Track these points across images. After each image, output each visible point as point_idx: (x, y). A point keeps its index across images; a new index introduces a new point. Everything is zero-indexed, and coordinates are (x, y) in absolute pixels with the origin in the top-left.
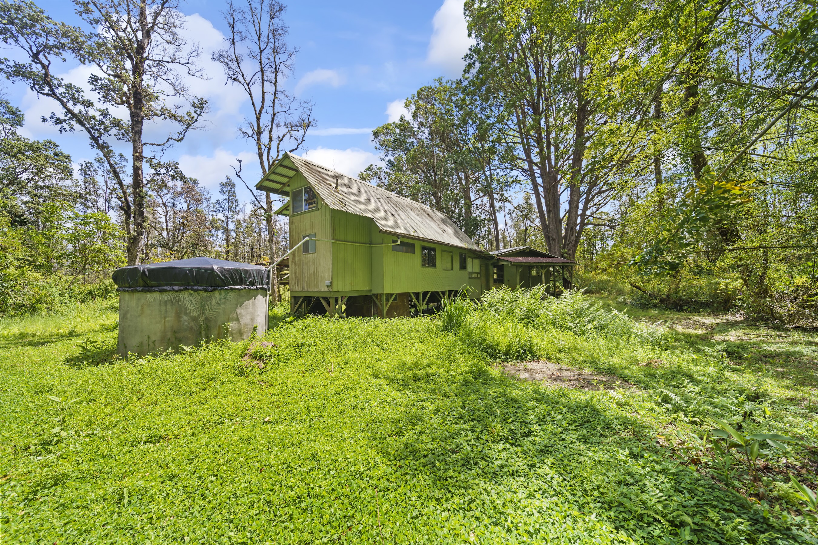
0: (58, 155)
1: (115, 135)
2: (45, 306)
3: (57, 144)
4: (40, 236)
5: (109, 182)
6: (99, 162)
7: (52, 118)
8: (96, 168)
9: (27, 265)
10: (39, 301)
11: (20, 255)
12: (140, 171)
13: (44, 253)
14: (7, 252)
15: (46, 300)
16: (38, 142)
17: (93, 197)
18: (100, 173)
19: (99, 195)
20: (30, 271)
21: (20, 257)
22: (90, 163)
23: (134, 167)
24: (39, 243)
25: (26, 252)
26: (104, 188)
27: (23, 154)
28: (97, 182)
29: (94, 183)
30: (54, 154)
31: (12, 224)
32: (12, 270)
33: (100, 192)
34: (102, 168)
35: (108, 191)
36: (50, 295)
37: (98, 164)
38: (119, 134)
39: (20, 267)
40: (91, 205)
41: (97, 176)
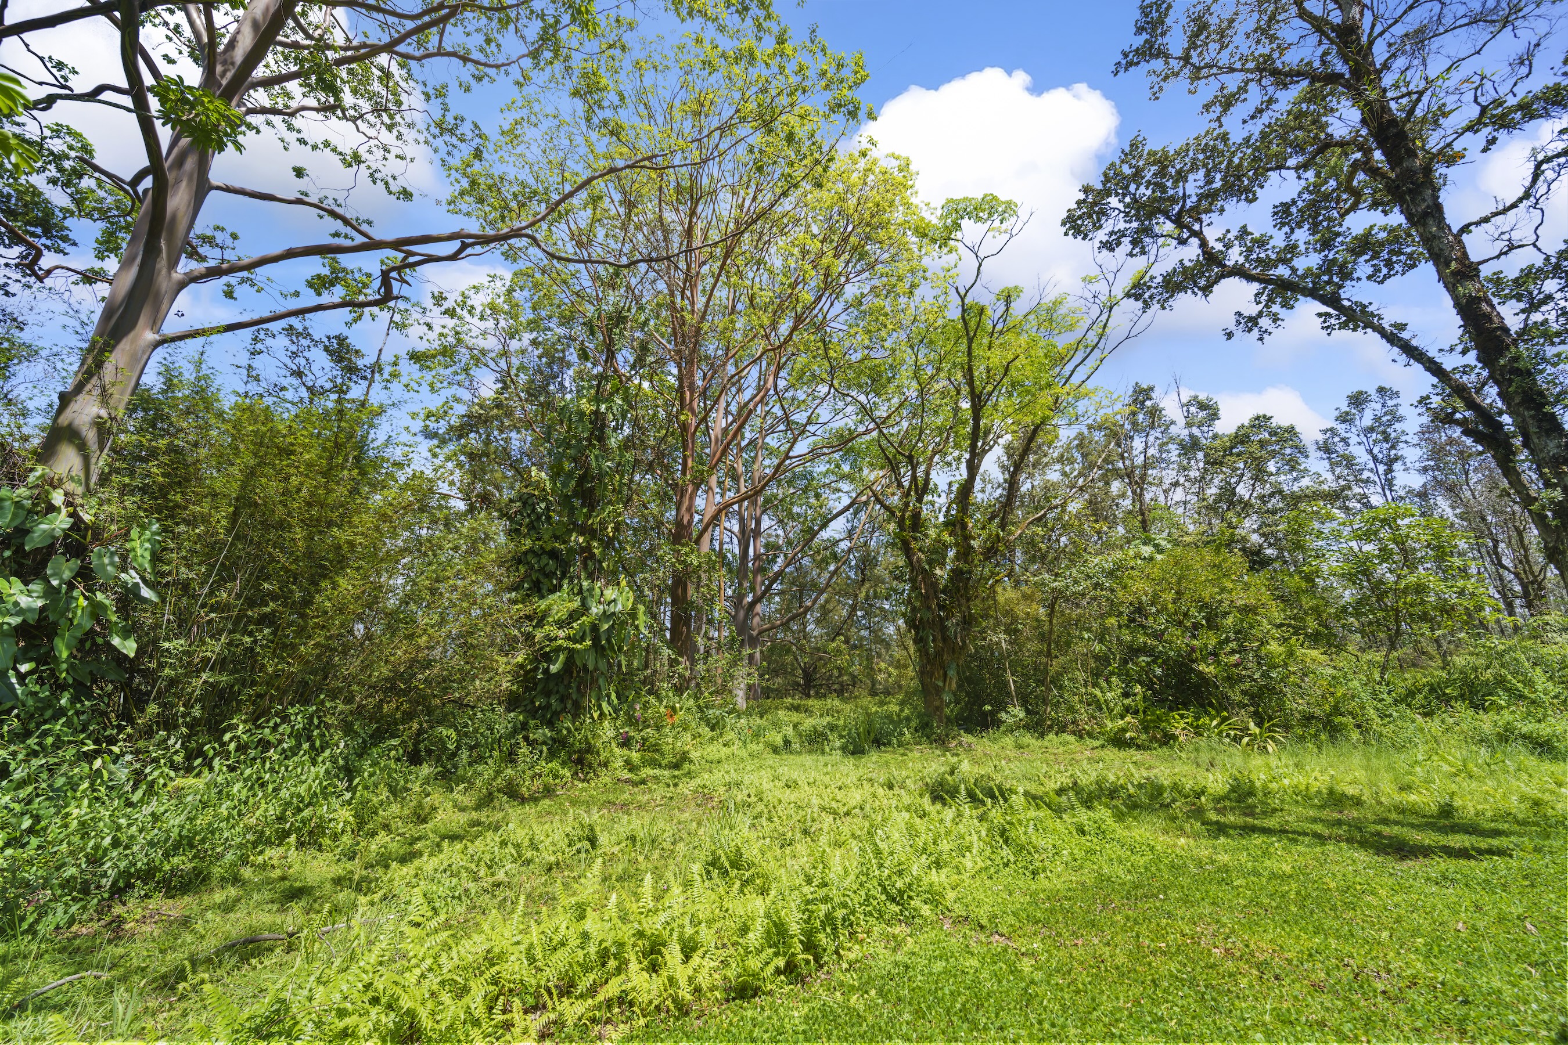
0: (1276, 434)
1: (1369, 278)
2: (1350, 720)
3: (1269, 415)
4: (1296, 577)
5: (1376, 451)
6: (1344, 421)
7: (1238, 323)
8: (1344, 435)
9: (1294, 634)
10: (1336, 710)
11: (1278, 617)
12: (1484, 306)
13: (1312, 608)
14: (1257, 614)
15: (1350, 708)
16: (1243, 426)
17: (1357, 490)
18: (1354, 440)
19: (1367, 481)
20: (1302, 646)
21: (1278, 622)
22: (1331, 429)
23: (1457, 305)
24: (1299, 592)
25: (1284, 611)
26: (1371, 465)
27: (1231, 454)
28: (1354, 458)
29: (1349, 461)
30: (1270, 434)
31: (1252, 569)
32: (1274, 647)
33: (1366, 475)
34: (1354, 429)
35: (1382, 468)
36: (1353, 697)
37: (1343, 426)
38: (1377, 269)
39: (1285, 640)
40: (1358, 506)
41: (1350, 449)
